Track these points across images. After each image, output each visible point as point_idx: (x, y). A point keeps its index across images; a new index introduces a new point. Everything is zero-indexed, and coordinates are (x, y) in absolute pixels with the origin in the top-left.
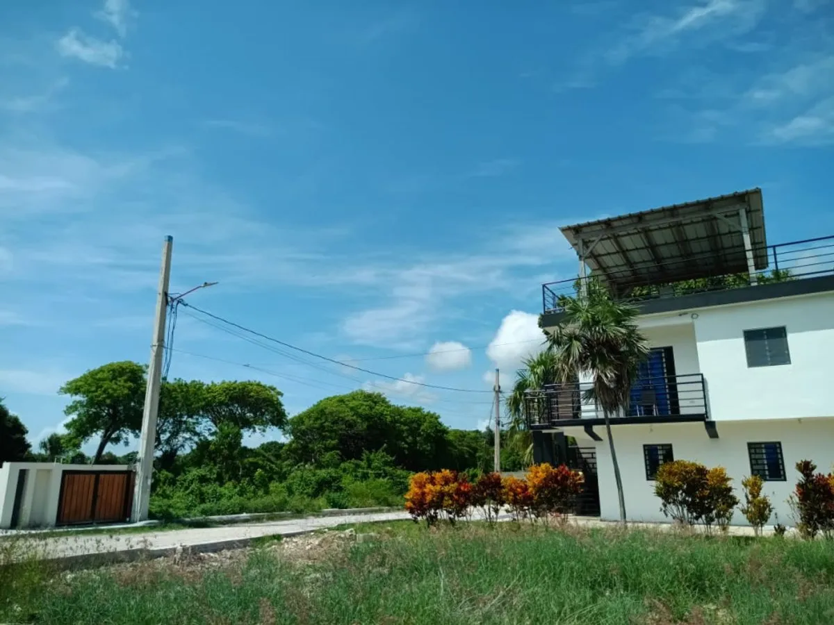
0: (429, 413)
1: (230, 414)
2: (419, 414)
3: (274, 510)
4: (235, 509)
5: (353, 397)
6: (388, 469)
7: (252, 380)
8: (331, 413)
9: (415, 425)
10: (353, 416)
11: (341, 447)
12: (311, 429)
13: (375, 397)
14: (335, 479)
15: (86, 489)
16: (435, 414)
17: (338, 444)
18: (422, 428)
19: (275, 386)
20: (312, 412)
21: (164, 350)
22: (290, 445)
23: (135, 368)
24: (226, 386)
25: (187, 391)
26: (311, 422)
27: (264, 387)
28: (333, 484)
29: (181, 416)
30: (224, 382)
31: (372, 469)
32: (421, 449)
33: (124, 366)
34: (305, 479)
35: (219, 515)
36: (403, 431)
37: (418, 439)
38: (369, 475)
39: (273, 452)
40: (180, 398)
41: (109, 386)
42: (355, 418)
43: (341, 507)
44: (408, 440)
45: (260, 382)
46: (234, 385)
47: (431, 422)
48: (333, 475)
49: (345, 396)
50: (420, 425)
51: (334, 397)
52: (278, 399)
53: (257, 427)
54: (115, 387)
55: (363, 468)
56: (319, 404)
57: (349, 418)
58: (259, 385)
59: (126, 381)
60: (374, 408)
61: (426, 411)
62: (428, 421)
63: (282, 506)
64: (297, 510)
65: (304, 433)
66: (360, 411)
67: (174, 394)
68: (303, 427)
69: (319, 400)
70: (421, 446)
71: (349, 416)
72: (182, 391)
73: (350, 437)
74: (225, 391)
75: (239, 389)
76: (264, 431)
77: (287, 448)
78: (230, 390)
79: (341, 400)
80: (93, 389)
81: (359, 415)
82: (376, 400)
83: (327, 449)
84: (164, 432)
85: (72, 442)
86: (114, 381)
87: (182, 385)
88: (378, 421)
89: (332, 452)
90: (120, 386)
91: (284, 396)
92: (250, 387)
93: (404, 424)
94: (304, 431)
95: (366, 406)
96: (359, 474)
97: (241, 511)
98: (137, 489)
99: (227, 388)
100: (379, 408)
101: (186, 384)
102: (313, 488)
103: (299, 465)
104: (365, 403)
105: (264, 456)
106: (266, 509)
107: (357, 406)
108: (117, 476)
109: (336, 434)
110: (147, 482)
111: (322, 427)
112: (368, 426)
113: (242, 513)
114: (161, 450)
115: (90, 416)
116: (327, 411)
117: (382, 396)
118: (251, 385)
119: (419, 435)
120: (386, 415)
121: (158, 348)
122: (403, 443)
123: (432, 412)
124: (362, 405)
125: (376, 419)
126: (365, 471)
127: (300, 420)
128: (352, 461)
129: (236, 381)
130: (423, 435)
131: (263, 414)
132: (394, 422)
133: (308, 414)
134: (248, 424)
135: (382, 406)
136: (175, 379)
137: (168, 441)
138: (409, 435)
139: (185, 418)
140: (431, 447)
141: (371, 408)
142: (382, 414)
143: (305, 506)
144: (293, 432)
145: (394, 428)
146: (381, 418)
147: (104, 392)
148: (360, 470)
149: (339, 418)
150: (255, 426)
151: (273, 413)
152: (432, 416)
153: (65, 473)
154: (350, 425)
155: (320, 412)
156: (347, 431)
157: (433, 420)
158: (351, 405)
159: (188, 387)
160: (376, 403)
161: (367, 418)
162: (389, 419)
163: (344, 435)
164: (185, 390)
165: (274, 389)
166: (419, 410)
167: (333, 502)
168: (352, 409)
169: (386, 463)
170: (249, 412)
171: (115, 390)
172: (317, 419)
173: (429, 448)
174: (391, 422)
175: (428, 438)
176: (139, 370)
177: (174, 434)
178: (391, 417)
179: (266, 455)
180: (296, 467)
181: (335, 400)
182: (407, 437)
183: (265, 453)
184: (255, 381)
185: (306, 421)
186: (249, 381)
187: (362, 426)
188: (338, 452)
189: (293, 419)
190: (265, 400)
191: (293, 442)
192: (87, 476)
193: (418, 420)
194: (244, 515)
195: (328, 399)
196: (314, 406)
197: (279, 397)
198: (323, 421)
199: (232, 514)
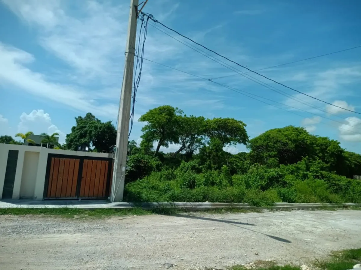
0: (332, 141)
1: (219, 135)
2: (326, 141)
3: (233, 201)
4: (199, 197)
5: (287, 129)
6: (324, 172)
7: (230, 118)
8: (273, 138)
9: (324, 147)
10: (286, 139)
11: (279, 156)
12: (262, 146)
13: (300, 130)
14: (281, 176)
15: (71, 170)
16: (337, 141)
17: (277, 154)
18: (329, 148)
19: (242, 121)
20: (262, 136)
21: (136, 58)
22: (251, 153)
23: (170, 108)
24: (216, 120)
25: (196, 121)
26: (262, 142)
27: (236, 121)
28: (279, 180)
29: (195, 135)
30: (214, 118)
31: (310, 172)
32: (328, 160)
33: (165, 108)
34: (260, 174)
35: (184, 201)
36: (316, 150)
37: (326, 154)
38: (309, 176)
39: (243, 156)
40: (192, 125)
41: (158, 117)
42: (287, 141)
43: (291, 201)
44: (319, 155)
45: (233, 118)
46: (220, 120)
47: (334, 146)
48: (280, 173)
49: (281, 129)
50: (327, 147)
51: (275, 129)
52: (243, 127)
53: (232, 142)
54: (160, 117)
55: (303, 171)
56: (266, 133)
57: (284, 141)
58: (233, 120)
59: (166, 115)
60: (299, 135)
61: (331, 139)
62: (332, 145)
63: (240, 198)
64: (253, 202)
65: (258, 147)
66: (291, 137)
67: (189, 122)
68: (258, 145)
69: (266, 131)
70: (328, 158)
71: (284, 140)
72: (194, 121)
73: (285, 151)
74: (215, 123)
75: (223, 121)
76: (236, 144)
77: (249, 155)
78: (218, 122)
79: (279, 131)
80: (151, 118)
81: (290, 140)
82: (300, 131)
83: (270, 156)
84: (187, 142)
85: (144, 144)
86: (160, 115)
87: (194, 118)
88: (302, 143)
89: (274, 158)
90: (162, 117)
91: (247, 126)
92: (228, 121)
93: (317, 146)
94: (258, 146)
95: (295, 134)
96: (300, 175)
97: (204, 199)
98: (114, 175)
99: (216, 121)
100: (302, 136)
101: (195, 118)
102: (265, 181)
103: (255, 164)
104: (294, 133)
105: (239, 158)
106: (226, 199)
107: (289, 134)
108: (99, 161)
109: (276, 149)
110: (121, 169)
111: (267, 146)
112: (295, 146)
113: (205, 202)
114: (186, 150)
115: (152, 132)
116: (271, 136)
117: (304, 130)
118: (229, 120)
119: (327, 152)
120: (307, 139)
121: (128, 55)
122: (316, 156)
123: (335, 140)
124: (292, 133)
125: (300, 142)
126: (305, 173)
127: (255, 141)
128: (294, 165)
129: (221, 118)
130: (329, 153)
131: (236, 136)
132: (312, 144)
133: (260, 138)
134: (228, 141)
135: (304, 135)
136: (190, 116)
137: (189, 147)
138: (320, 152)
139: (196, 136)
140: (334, 159)
141: (298, 136)
142: (304, 139)
143: (260, 199)
144: (251, 147)
145: (313, 147)
146: (304, 141)
147: (155, 120)
148: (301, 172)
149: (278, 140)
150: (231, 141)
151: (241, 135)
152: (335, 142)
153: (50, 156)
154: (285, 144)
155: (267, 136)
156: (283, 148)
157: (336, 144)
158: (285, 133)
159: (196, 119)
160: (300, 133)
161: (295, 141)
162: (309, 142)
163: (281, 150)
164: (195, 121)
165: (241, 122)
166: (326, 138)
167: (284, 196)
168: (285, 136)
169: (322, 169)
170: (229, 134)
171: (160, 119)
172: (265, 140)
173: (333, 160)
174: (310, 144)
175: (332, 155)
176: (172, 109)
177: (192, 144)
178: (310, 140)
179: (240, 158)
180: (253, 165)
181: (276, 131)
182: (319, 153)
183: (240, 157)
184: (231, 118)
185: (259, 141)
186: (228, 118)
187: (292, 146)
188: (277, 158)
189: (252, 140)
190: (236, 128)
191: (252, 152)
192: (72, 160)
193: (326, 144)
194: (207, 204)
195: (271, 130)
196: (263, 133)
197: (244, 126)
198: (268, 141)
199: (195, 202)
